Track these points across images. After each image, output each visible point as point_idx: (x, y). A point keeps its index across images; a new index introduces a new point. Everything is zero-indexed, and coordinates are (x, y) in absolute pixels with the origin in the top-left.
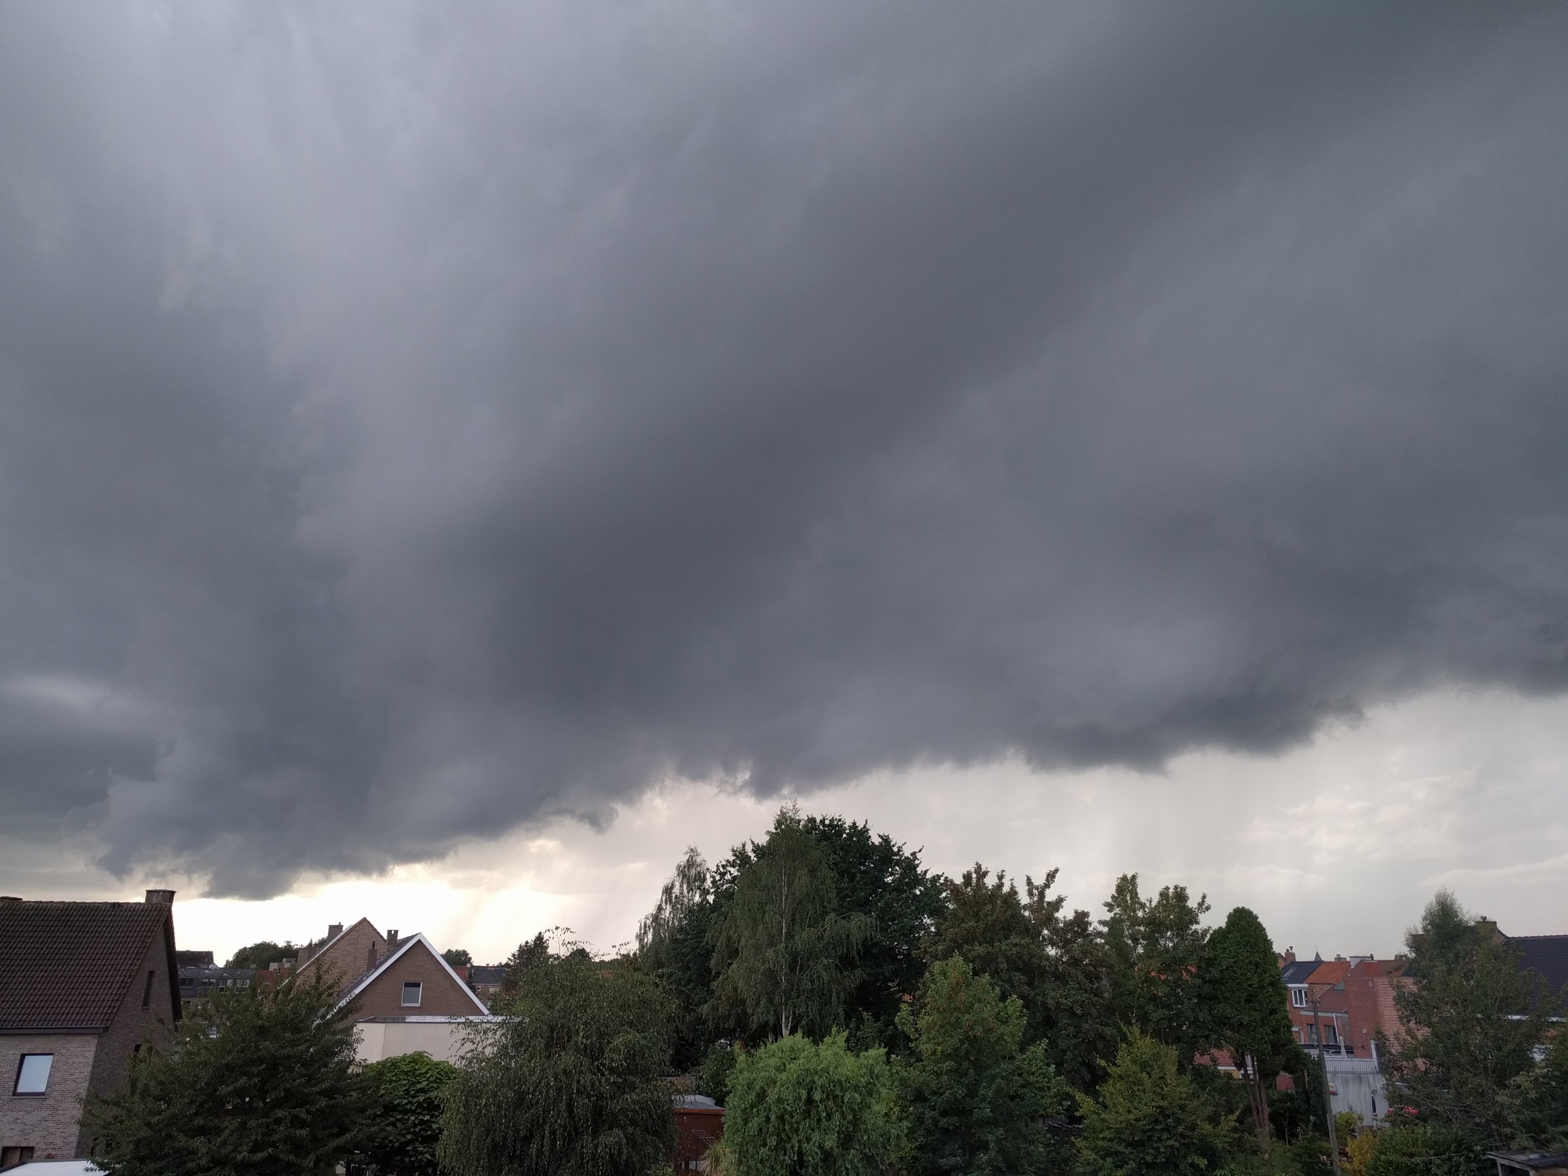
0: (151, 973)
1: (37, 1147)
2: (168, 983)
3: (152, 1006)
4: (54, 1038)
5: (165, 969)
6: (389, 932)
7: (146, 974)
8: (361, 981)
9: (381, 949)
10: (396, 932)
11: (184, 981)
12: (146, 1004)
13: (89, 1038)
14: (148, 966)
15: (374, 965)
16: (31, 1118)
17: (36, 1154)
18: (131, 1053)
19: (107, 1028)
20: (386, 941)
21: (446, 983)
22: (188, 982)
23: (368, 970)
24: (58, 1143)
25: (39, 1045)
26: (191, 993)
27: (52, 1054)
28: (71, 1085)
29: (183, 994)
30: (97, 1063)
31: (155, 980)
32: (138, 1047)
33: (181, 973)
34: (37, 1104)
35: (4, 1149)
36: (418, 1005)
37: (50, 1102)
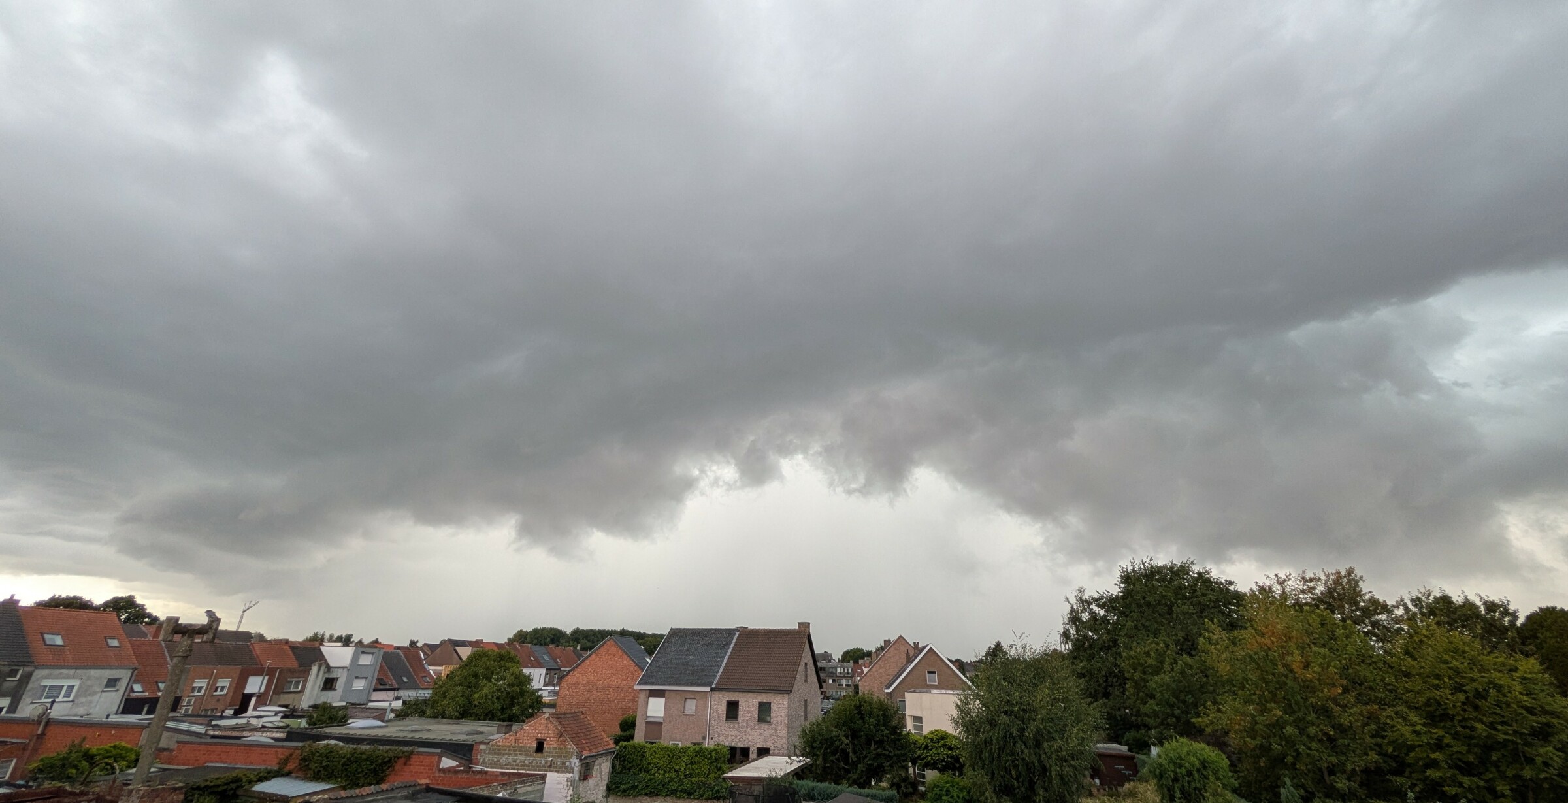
0: (806, 664)
1: (771, 748)
2: (814, 669)
3: (809, 680)
4: (770, 694)
5: (811, 661)
6: (914, 643)
7: (804, 664)
8: (904, 670)
9: (912, 653)
10: (918, 643)
11: (821, 668)
12: (806, 680)
13: (785, 695)
14: (804, 661)
15: (910, 661)
16: (767, 734)
17: (771, 752)
18: (803, 704)
19: (791, 691)
20: (914, 648)
21: (950, 672)
22: (823, 669)
23: (907, 664)
24: (780, 747)
25: (764, 698)
26: (825, 675)
27: (770, 703)
28: (781, 719)
29: (822, 675)
30: (789, 708)
31: (808, 667)
32: (806, 701)
33: (819, 664)
34: (767, 727)
35: (757, 748)
36: (936, 684)
37: (773, 726)
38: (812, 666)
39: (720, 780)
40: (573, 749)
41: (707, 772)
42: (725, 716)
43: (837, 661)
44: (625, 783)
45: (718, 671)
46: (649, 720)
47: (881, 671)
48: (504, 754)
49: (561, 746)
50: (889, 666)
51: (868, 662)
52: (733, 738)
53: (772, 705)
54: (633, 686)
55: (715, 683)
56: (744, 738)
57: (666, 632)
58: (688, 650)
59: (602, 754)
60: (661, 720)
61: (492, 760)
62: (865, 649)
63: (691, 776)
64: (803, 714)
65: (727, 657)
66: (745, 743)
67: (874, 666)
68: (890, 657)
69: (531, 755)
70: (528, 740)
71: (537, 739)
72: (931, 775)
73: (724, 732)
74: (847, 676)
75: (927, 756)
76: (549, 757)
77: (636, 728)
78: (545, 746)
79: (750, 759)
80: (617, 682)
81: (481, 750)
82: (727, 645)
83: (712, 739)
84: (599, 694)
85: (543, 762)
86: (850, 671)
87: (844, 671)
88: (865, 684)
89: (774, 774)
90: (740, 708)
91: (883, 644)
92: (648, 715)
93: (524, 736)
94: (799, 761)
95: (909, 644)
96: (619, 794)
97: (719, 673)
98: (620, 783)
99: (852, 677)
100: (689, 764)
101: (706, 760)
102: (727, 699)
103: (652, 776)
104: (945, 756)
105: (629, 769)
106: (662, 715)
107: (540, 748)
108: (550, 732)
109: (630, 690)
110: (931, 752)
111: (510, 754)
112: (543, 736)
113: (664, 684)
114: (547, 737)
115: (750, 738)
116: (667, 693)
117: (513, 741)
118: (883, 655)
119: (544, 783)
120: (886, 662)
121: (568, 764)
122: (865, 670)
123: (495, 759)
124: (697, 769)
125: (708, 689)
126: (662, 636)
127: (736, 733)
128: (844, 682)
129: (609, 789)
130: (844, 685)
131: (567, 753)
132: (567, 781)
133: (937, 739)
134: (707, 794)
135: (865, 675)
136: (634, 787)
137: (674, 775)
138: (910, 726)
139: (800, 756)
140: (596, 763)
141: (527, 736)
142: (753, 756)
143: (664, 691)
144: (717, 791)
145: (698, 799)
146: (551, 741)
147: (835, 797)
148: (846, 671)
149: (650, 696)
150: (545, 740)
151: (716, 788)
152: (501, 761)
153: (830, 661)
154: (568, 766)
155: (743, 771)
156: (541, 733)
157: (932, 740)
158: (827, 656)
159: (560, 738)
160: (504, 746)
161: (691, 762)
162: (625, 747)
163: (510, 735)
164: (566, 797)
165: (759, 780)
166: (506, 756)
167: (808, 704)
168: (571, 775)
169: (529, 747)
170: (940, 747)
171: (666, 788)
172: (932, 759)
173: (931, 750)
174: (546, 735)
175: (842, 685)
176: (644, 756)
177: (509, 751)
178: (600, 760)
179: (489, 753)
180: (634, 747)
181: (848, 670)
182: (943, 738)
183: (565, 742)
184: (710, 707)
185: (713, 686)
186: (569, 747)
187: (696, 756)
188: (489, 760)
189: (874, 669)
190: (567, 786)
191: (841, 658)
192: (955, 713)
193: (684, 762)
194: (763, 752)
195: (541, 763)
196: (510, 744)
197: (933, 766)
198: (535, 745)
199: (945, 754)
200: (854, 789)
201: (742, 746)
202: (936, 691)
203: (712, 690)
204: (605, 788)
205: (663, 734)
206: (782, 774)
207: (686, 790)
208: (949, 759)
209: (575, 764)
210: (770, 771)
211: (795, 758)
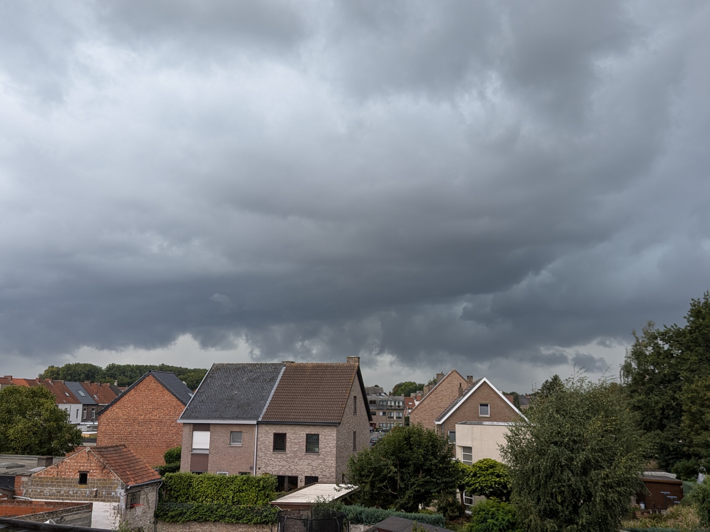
0: (355, 397)
1: (319, 477)
3: (358, 413)
4: (318, 428)
5: (361, 395)
6: (468, 377)
7: (353, 398)
10: (472, 377)
12: (355, 412)
13: (333, 427)
14: (353, 394)
15: (462, 394)
16: (315, 464)
17: (319, 480)
18: (352, 435)
19: (339, 423)
20: (466, 381)
21: (503, 405)
22: (373, 402)
23: (459, 397)
24: (328, 475)
25: (312, 430)
26: (375, 408)
27: (318, 435)
28: (329, 449)
29: (372, 408)
30: (338, 439)
31: (357, 400)
32: (355, 432)
33: (369, 398)
34: (315, 457)
35: (306, 477)
36: (488, 416)
37: (321, 456)
38: (362, 399)
39: (269, 506)
40: (118, 480)
41: (255, 499)
42: (272, 447)
43: (388, 394)
44: (173, 510)
45: (265, 405)
46: (195, 452)
47: (432, 404)
48: (47, 486)
49: (105, 478)
50: (441, 399)
51: (420, 395)
52: (281, 467)
53: (320, 436)
54: (176, 420)
55: (261, 416)
56: (293, 467)
57: (209, 367)
58: (232, 385)
59: (147, 484)
60: (207, 452)
61: (37, 491)
62: (418, 382)
63: (239, 502)
64: (352, 445)
65: (273, 391)
66: (293, 472)
67: (425, 399)
68: (443, 391)
69: (75, 486)
70: (71, 472)
71: (79, 472)
72: (479, 500)
73: (271, 462)
74: (399, 409)
75: (476, 483)
76: (94, 488)
77: (182, 460)
78: (88, 477)
79: (299, 487)
80: (159, 417)
81: (23, 482)
82: (273, 379)
83: (259, 469)
84: (141, 428)
85: (88, 492)
86: (401, 404)
87: (395, 404)
88: (416, 417)
89: (322, 500)
90: (288, 440)
91: (436, 378)
92: (194, 447)
93: (66, 469)
94: (347, 488)
95: (463, 378)
96: (167, 520)
97: (266, 407)
98: (168, 510)
99: (403, 410)
100: (237, 492)
101: (254, 488)
102: (274, 432)
103: (200, 504)
104: (493, 483)
105: (176, 498)
106: (208, 447)
107: (83, 479)
108: (92, 465)
109: (174, 424)
110: (480, 479)
111: (53, 486)
112: (85, 468)
113: (209, 418)
114: (91, 469)
115: (298, 468)
116: (211, 428)
117: (55, 473)
118: (435, 389)
119: (91, 511)
120: (438, 395)
121: (113, 493)
122: (417, 403)
123: (39, 490)
124: (245, 496)
125: (255, 422)
126: (205, 371)
127: (284, 463)
128: (395, 415)
129: (156, 516)
130: (395, 418)
131: (112, 483)
132: (114, 509)
133: (485, 467)
134: (255, 519)
135: (416, 408)
136: (181, 514)
137: (222, 502)
138: (459, 455)
139: (348, 483)
140: (142, 493)
141: (69, 469)
142: (300, 484)
143: (209, 424)
144: (266, 516)
145: (247, 523)
146: (95, 473)
147: (383, 520)
148: (397, 404)
149: (194, 430)
150: (88, 472)
151: (265, 514)
152: (45, 492)
153: (380, 395)
154: (113, 496)
155: (291, 497)
156: (83, 466)
157: (480, 468)
158: (377, 390)
159: (103, 470)
160: (47, 478)
161: (239, 490)
162: (171, 478)
163: (52, 468)
164: (114, 523)
165: (307, 506)
166: (50, 488)
167: (357, 435)
168: (117, 504)
169: (72, 479)
170: (488, 474)
171: (214, 514)
172: (480, 485)
173: (479, 477)
174: (89, 468)
175: (393, 417)
176: (191, 485)
177: (52, 482)
178: (146, 490)
179: (31, 484)
180: (181, 477)
181: (399, 403)
182: (492, 467)
183: (108, 473)
184: (257, 439)
185: (260, 419)
186: (113, 478)
187: (244, 484)
188: (32, 491)
189: (425, 403)
190: (115, 513)
191: (392, 392)
192: (505, 443)
193: (232, 490)
194: (311, 480)
195: (85, 493)
196: (52, 476)
197: (481, 492)
198: (77, 476)
199: (492, 481)
200: (401, 513)
201: (290, 475)
202: (487, 423)
203: (259, 423)
204: (152, 515)
205: (209, 465)
206: (331, 500)
207: (234, 515)
208: (497, 486)
209: (120, 494)
210: (318, 497)
211: (343, 485)
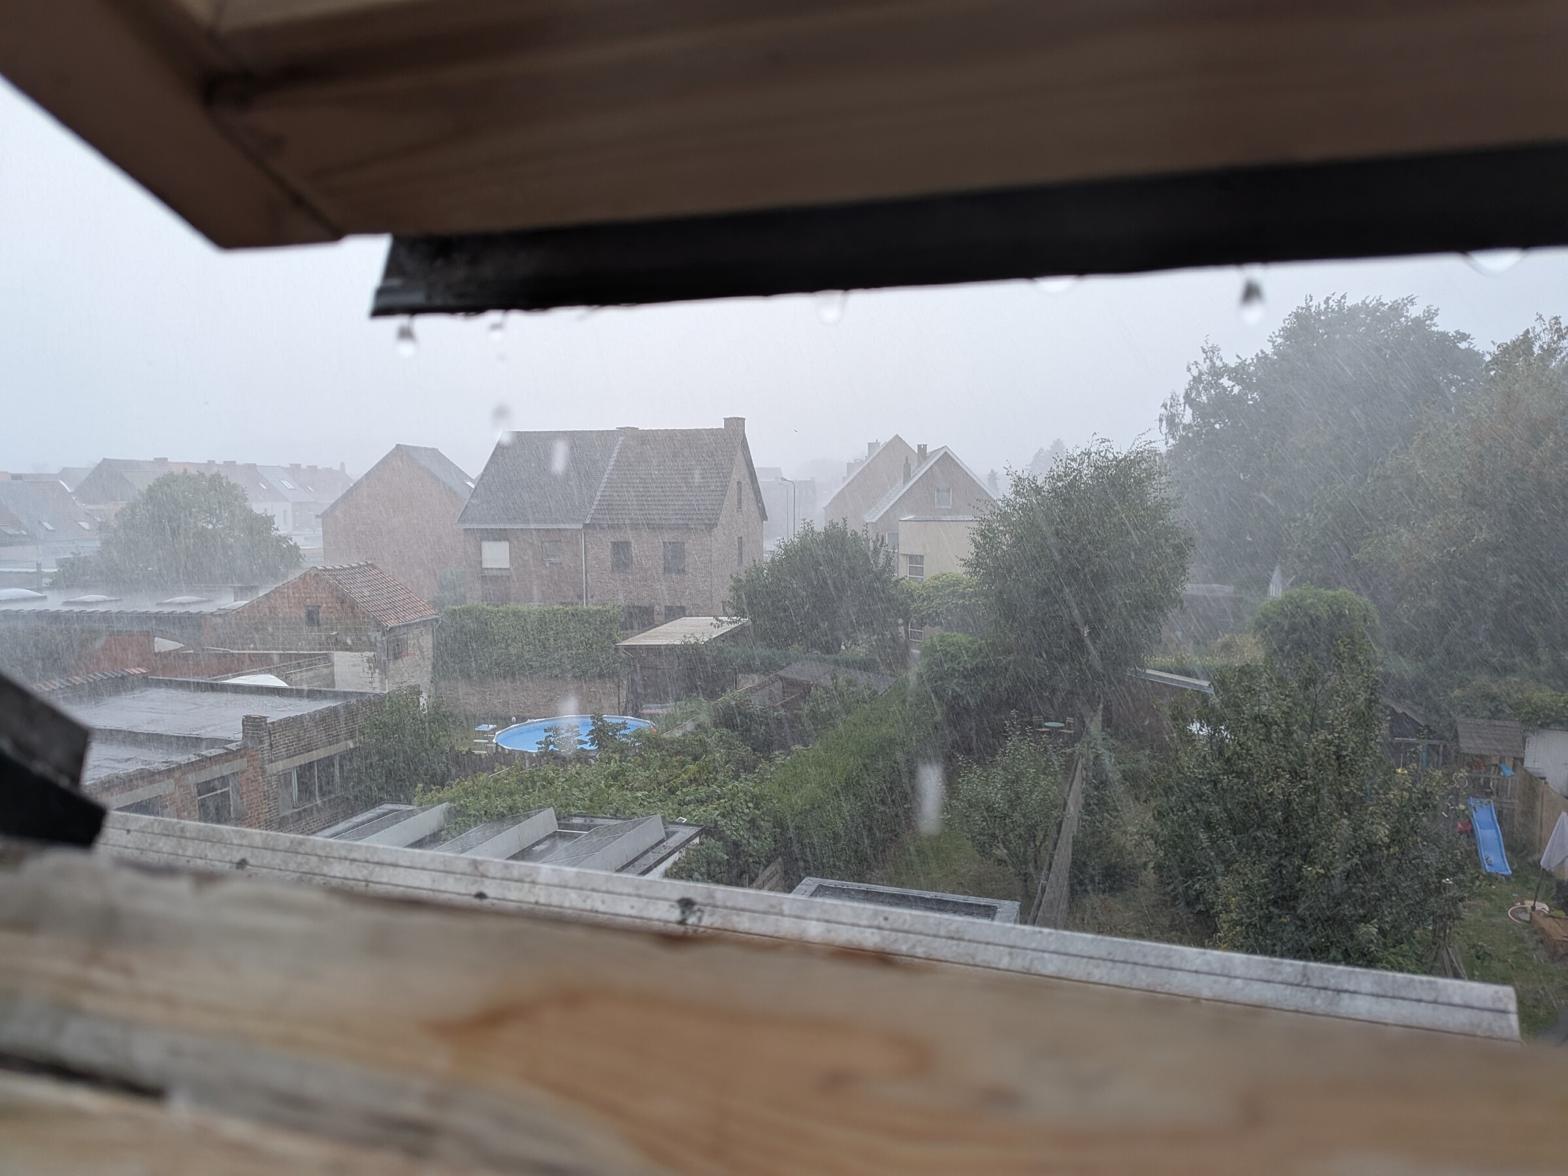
0: (739, 484)
1: (687, 607)
2: (752, 491)
5: (748, 480)
6: (919, 446)
7: (736, 484)
8: (899, 489)
9: (914, 461)
10: (924, 445)
12: (739, 508)
15: (909, 475)
16: (679, 587)
17: (687, 612)
18: (736, 543)
19: (716, 525)
20: (917, 455)
23: (904, 479)
24: (700, 604)
25: (673, 537)
27: (683, 543)
30: (714, 549)
31: (743, 489)
32: (740, 539)
34: (679, 577)
35: (666, 607)
36: (949, 507)
37: (688, 576)
38: (750, 487)
39: (611, 651)
41: (590, 642)
42: (610, 563)
45: (594, 498)
46: (487, 573)
47: (861, 490)
50: (875, 483)
52: (626, 594)
53: (686, 546)
54: (451, 525)
55: (590, 516)
56: (644, 594)
58: (537, 467)
59: (418, 623)
60: (507, 573)
64: (736, 558)
65: (606, 477)
66: (646, 600)
67: (850, 483)
68: (877, 470)
73: (612, 587)
77: (467, 586)
79: (656, 622)
80: (423, 519)
82: (606, 457)
83: (592, 597)
88: (835, 512)
90: (634, 551)
92: (485, 566)
94: (731, 623)
95: (910, 448)
96: (453, 677)
97: (596, 503)
101: (586, 626)
102: (612, 540)
104: (953, 607)
106: (507, 565)
115: (653, 594)
116: (510, 535)
118: (866, 467)
119: (332, 665)
120: (870, 477)
125: (580, 526)
127: (630, 587)
129: (437, 670)
132: (368, 661)
133: (943, 585)
134: (592, 671)
135: (835, 498)
139: (732, 616)
140: (410, 636)
142: (659, 617)
143: (506, 531)
144: (608, 667)
145: (580, 677)
149: (482, 539)
151: (606, 663)
154: (365, 642)
155: (645, 637)
157: (936, 588)
162: (453, 613)
165: (669, 650)
167: (744, 543)
170: (946, 597)
171: (528, 667)
172: (933, 612)
173: (935, 600)
176: (487, 624)
178: (417, 632)
180: (469, 612)
182: (951, 585)
184: (585, 551)
185: (588, 522)
190: (370, 668)
193: (552, 630)
194: (675, 613)
200: (815, 655)
201: (641, 604)
202: (948, 518)
203: (586, 528)
204: (430, 671)
205: (512, 593)
206: (706, 640)
210: (686, 637)
211: (725, 619)
